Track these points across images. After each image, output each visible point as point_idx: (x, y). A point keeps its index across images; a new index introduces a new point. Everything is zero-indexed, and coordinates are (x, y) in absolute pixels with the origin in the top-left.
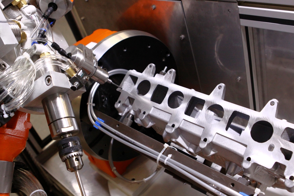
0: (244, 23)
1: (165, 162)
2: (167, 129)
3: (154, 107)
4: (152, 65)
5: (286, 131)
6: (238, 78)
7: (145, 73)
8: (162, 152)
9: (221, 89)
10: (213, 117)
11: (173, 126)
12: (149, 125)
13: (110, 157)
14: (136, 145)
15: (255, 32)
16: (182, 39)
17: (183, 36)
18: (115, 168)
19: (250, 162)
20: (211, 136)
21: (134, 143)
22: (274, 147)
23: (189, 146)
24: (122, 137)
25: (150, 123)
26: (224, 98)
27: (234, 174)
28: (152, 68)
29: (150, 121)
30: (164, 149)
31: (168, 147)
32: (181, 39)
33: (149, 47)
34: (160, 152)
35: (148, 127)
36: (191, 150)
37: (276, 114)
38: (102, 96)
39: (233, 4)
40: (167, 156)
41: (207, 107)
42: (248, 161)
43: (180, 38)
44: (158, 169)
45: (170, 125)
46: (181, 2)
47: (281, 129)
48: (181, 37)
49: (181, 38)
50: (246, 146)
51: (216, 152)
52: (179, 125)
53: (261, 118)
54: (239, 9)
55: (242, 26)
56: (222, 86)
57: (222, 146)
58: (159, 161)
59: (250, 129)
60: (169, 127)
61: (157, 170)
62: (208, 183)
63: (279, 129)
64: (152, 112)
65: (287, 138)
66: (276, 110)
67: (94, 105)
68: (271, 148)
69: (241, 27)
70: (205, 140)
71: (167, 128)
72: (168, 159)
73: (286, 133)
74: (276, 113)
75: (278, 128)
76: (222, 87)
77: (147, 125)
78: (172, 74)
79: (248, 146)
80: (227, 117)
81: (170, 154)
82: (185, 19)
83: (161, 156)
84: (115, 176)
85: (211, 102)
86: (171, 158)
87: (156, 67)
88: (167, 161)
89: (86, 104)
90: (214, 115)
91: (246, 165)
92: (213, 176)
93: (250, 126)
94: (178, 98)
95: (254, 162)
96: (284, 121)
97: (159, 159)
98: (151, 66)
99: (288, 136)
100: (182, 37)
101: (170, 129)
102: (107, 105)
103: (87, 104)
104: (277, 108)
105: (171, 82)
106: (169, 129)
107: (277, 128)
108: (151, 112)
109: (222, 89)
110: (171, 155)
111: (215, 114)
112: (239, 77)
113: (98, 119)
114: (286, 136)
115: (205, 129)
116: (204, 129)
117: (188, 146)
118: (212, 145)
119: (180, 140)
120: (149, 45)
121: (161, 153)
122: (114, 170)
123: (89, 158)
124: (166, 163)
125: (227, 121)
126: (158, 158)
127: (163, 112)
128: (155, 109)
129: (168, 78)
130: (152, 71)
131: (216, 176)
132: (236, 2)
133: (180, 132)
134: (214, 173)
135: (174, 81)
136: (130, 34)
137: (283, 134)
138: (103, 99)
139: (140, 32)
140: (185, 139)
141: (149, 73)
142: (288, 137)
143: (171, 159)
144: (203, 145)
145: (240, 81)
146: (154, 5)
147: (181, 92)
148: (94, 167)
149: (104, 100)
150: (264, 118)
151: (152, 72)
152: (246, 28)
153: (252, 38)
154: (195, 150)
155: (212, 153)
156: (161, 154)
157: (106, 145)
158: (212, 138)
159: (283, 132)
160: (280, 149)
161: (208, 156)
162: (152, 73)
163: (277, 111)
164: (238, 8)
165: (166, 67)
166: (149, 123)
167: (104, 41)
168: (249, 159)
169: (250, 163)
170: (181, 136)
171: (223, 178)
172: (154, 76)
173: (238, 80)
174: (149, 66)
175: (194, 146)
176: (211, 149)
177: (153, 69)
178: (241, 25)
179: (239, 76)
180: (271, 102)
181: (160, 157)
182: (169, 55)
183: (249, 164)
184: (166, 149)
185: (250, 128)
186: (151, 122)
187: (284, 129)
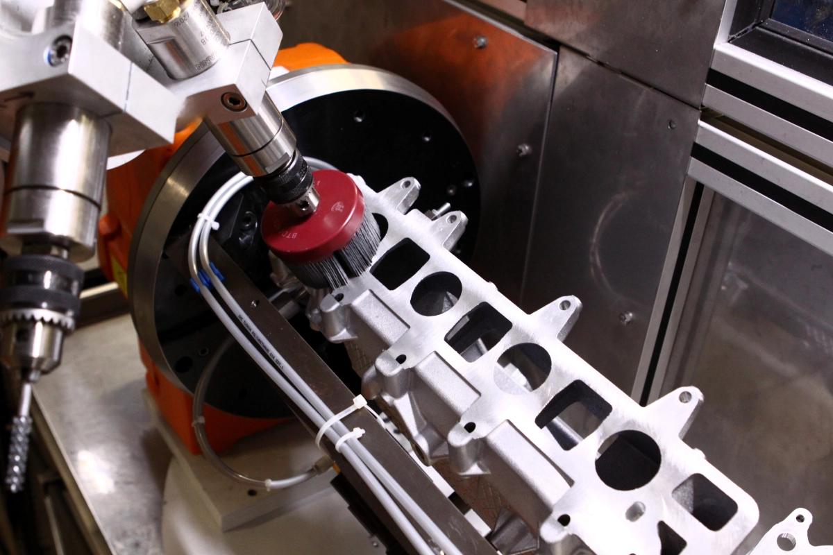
0: (698, 170)
1: (340, 444)
2: (381, 360)
3: (372, 291)
4: (412, 182)
5: (690, 483)
6: (626, 315)
7: (386, 195)
8: (343, 414)
9: (567, 310)
10: (521, 389)
11: (401, 359)
12: (338, 335)
13: (202, 385)
14: (282, 370)
15: (719, 208)
16: (522, 154)
17: (526, 148)
18: (202, 420)
19: (566, 528)
20: (490, 421)
21: (278, 365)
22: (641, 514)
23: (421, 432)
24: (252, 335)
25: (345, 331)
26: (564, 337)
27: (512, 551)
28: (410, 189)
29: (345, 326)
30: (351, 409)
31: (363, 408)
32: (518, 154)
33: (427, 139)
34: (336, 412)
35: (333, 339)
36: (424, 444)
37: (683, 429)
38: (247, 212)
39: (688, 109)
40: (351, 430)
41: (511, 344)
42: (559, 524)
43: (517, 151)
44: (316, 470)
45: (394, 353)
46: (556, 53)
47: (680, 470)
48: (520, 147)
49: (521, 151)
50: (571, 482)
51: (486, 473)
52: (419, 363)
53: (641, 424)
54: (699, 129)
55: (691, 179)
56: (571, 303)
57: (507, 459)
58: (324, 436)
59: (600, 441)
60: (389, 358)
61: (312, 470)
62: (429, 541)
63: (675, 470)
64: (361, 302)
65: (688, 503)
66: (689, 419)
67: (216, 226)
68: (634, 513)
69: (684, 180)
70: (470, 427)
71: (382, 358)
72: (349, 440)
73: (689, 488)
74: (684, 427)
75: (675, 466)
76: (571, 307)
77: (334, 334)
78: (454, 223)
79: (575, 485)
80: (552, 387)
81: (361, 428)
82: (549, 103)
83: (336, 424)
84: (196, 450)
85: (527, 336)
86: (359, 439)
87: (422, 191)
88: (346, 442)
89: (197, 214)
90: (525, 386)
91: (550, 532)
92: (452, 527)
93: (605, 433)
94: (445, 299)
95: (576, 533)
96: (699, 454)
97: (327, 431)
98: (407, 184)
99: (692, 497)
100: (523, 149)
101: (388, 365)
102: (251, 242)
103: (200, 215)
104: (693, 413)
105: (445, 245)
106: (387, 362)
107: (673, 464)
108: (357, 303)
109: (570, 311)
110: (363, 431)
111: (528, 383)
112: (631, 315)
113: (210, 265)
114: (688, 497)
115: (481, 398)
116: (478, 398)
117: (418, 428)
118: (484, 449)
119: (404, 405)
120: (428, 136)
121: (340, 416)
122: (198, 424)
123: (148, 376)
124: (341, 448)
125: (549, 397)
126: (325, 428)
127: (389, 312)
128: (373, 299)
129: (440, 232)
130: (405, 197)
131: (459, 530)
132: (698, 109)
133: (414, 382)
134: (455, 521)
135: (452, 243)
136: (390, 83)
137: (681, 488)
138: (247, 223)
139: (418, 88)
140: (420, 408)
141: (396, 199)
142: (690, 502)
143: (358, 441)
144: (458, 438)
145: (629, 323)
146: (484, 37)
147: (461, 279)
148: (152, 406)
149: (247, 225)
150: (648, 427)
151: (405, 200)
152: (699, 187)
153: (705, 222)
154: (433, 448)
155: (475, 470)
156: (335, 419)
157: (204, 351)
158: (490, 430)
159: (684, 483)
160: (657, 522)
161: (462, 474)
162: (405, 202)
163: (691, 422)
164: (698, 126)
165: (448, 205)
166: (341, 330)
167: (312, 71)
168: (565, 520)
169: (563, 530)
170: (412, 395)
171: (474, 544)
172: (406, 214)
173: (625, 318)
174: (402, 182)
175: (435, 434)
176: (476, 459)
177: (411, 192)
178: (687, 175)
179: (631, 311)
180: (683, 393)
181: (332, 426)
182: (470, 184)
183: (559, 533)
184: (357, 411)
185: (601, 438)
186: (347, 330)
187: (689, 475)
